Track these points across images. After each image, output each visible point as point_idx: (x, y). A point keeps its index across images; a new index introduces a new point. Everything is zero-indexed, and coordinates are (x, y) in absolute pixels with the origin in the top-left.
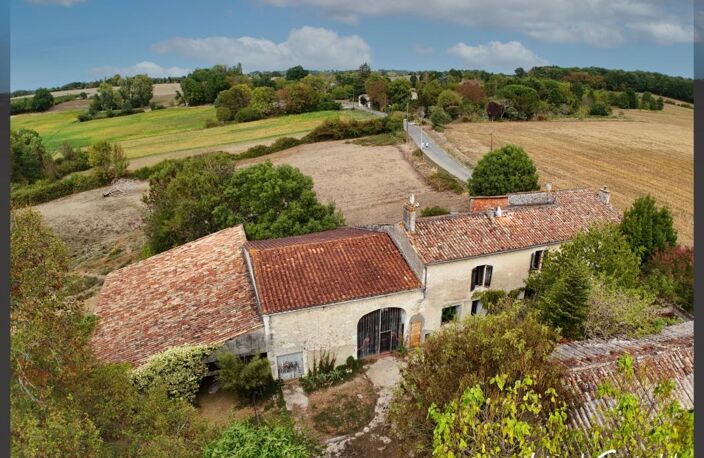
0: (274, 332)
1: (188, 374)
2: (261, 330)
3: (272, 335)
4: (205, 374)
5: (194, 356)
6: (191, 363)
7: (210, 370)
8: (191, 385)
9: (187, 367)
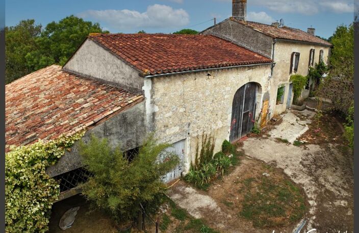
0: (157, 109)
1: (26, 201)
2: (140, 106)
3: (154, 114)
4: (56, 198)
5: (32, 163)
6: (27, 176)
7: (63, 189)
8: (35, 222)
9: (21, 187)
